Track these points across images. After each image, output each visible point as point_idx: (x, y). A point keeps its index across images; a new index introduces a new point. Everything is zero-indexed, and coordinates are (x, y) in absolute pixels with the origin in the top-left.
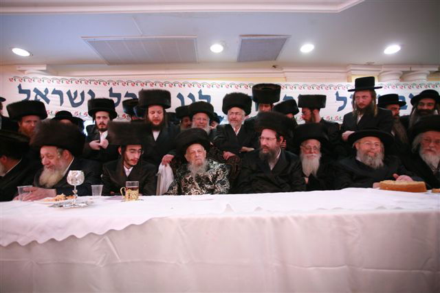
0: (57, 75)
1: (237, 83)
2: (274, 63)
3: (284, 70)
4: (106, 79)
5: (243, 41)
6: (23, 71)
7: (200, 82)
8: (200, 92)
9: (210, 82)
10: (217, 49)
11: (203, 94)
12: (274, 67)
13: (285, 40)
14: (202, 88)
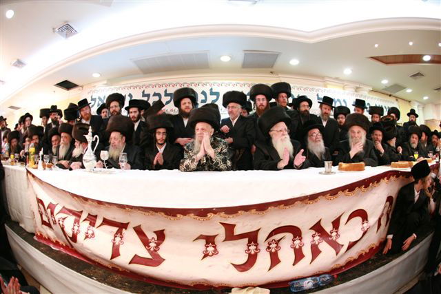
0: (112, 85)
1: (242, 82)
2: (271, 70)
3: (280, 75)
4: (141, 84)
5: (245, 54)
6: (95, 86)
7: (212, 82)
8: (211, 89)
9: (219, 82)
10: (225, 59)
11: (213, 91)
12: (271, 72)
13: (277, 55)
14: (213, 87)
